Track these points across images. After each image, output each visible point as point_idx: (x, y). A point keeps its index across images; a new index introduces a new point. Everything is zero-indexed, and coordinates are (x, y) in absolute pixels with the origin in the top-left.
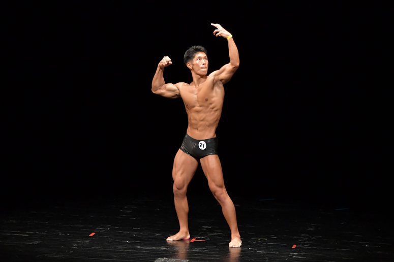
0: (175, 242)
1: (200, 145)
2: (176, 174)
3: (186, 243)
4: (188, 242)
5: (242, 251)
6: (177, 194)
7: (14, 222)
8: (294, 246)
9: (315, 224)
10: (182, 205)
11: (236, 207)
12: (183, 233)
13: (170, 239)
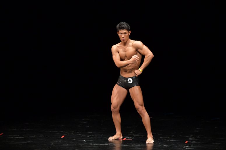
0: (113, 141)
1: (128, 81)
2: (113, 99)
3: (120, 141)
4: (122, 140)
5: (154, 145)
6: (113, 112)
7: (15, 130)
8: (186, 142)
9: (199, 128)
10: (117, 118)
11: (150, 118)
12: (118, 135)
13: (110, 139)
